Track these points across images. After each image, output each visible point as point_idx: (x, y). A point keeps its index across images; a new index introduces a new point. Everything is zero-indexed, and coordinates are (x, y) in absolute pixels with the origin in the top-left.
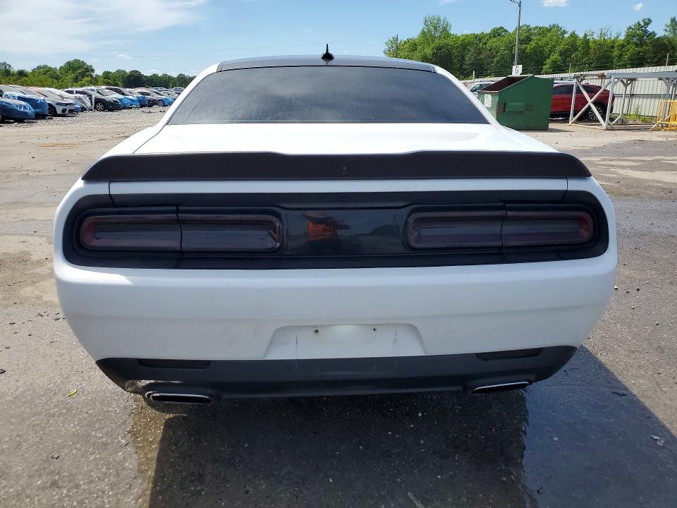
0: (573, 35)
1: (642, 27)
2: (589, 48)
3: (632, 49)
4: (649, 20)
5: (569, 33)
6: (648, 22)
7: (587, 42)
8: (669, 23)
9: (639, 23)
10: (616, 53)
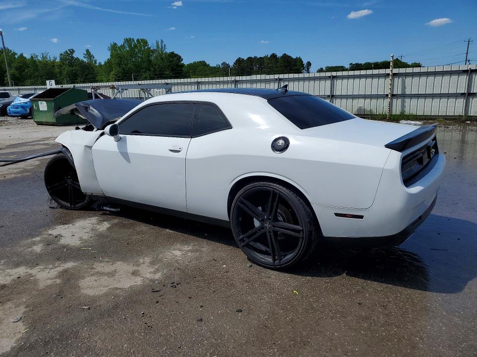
0: (22, 55)
1: (70, 54)
2: (37, 66)
3: (67, 69)
4: (73, 50)
5: (19, 54)
6: (72, 51)
7: (35, 62)
8: (85, 53)
9: (66, 51)
10: (57, 70)
